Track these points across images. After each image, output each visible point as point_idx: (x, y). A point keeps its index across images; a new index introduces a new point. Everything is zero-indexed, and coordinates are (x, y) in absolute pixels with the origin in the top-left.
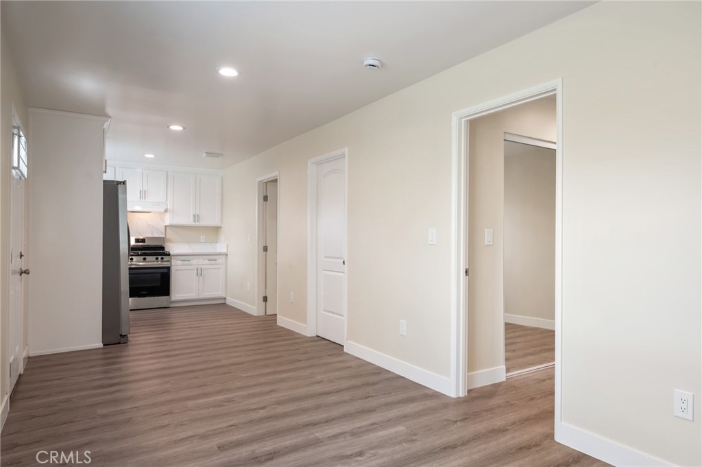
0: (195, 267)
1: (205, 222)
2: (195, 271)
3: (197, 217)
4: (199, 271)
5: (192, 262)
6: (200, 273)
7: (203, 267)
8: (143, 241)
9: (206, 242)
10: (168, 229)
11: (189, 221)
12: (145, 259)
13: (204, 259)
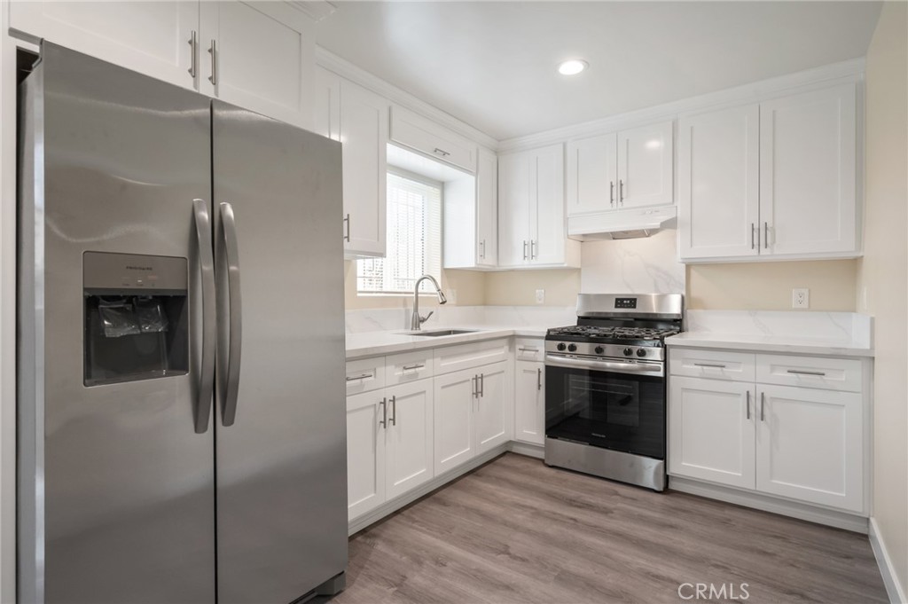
0: (742, 389)
1: (789, 246)
2: (742, 401)
3: (761, 234)
4: (756, 405)
5: (730, 371)
6: (757, 408)
7: (770, 392)
8: (632, 302)
9: (809, 309)
10: (693, 273)
11: (740, 248)
12: (599, 351)
13: (773, 367)
